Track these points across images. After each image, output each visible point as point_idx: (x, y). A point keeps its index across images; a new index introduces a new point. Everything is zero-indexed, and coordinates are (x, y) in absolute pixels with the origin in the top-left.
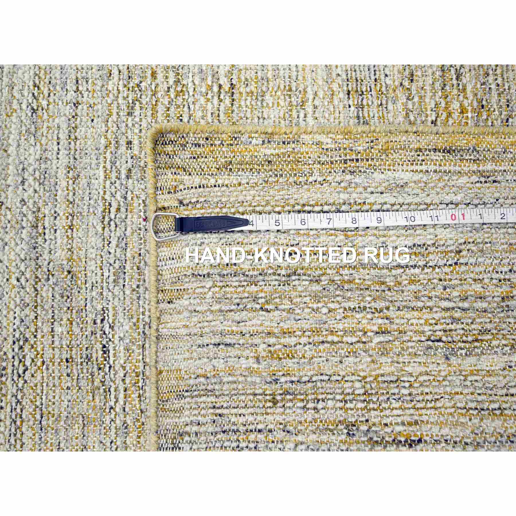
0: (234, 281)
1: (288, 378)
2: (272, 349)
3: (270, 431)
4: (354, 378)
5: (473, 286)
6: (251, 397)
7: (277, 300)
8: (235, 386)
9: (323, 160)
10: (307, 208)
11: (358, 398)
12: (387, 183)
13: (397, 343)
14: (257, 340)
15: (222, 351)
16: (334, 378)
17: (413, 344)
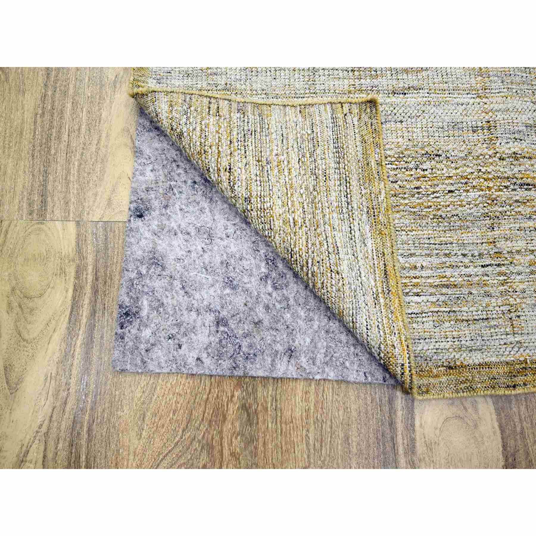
0: (311, 146)
1: (269, 169)
2: (282, 163)
3: (246, 157)
4: (272, 203)
5: (319, 282)
6: (260, 150)
7: (304, 168)
8: (265, 142)
9: (372, 195)
10: (348, 184)
11: (262, 205)
12: (364, 233)
13: (290, 230)
14: (285, 155)
15: (280, 138)
16: (271, 192)
17: (289, 240)
